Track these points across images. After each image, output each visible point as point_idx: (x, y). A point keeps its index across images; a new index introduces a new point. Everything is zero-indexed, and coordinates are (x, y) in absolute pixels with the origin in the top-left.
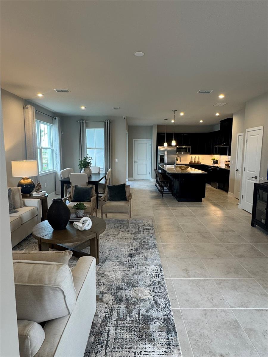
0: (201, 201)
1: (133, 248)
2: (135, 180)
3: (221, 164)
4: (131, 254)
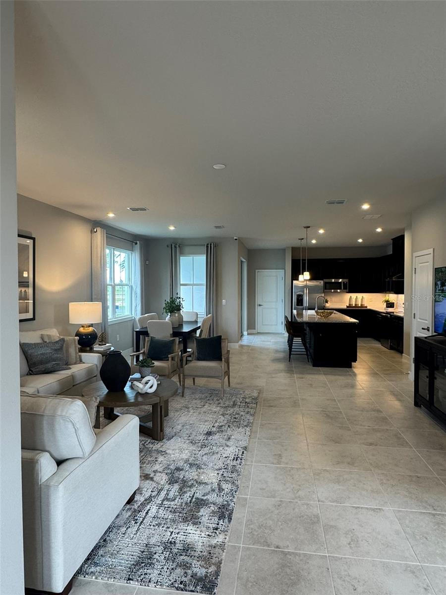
0: (350, 367)
1: (217, 424)
2: (259, 333)
3: (399, 308)
4: (210, 432)
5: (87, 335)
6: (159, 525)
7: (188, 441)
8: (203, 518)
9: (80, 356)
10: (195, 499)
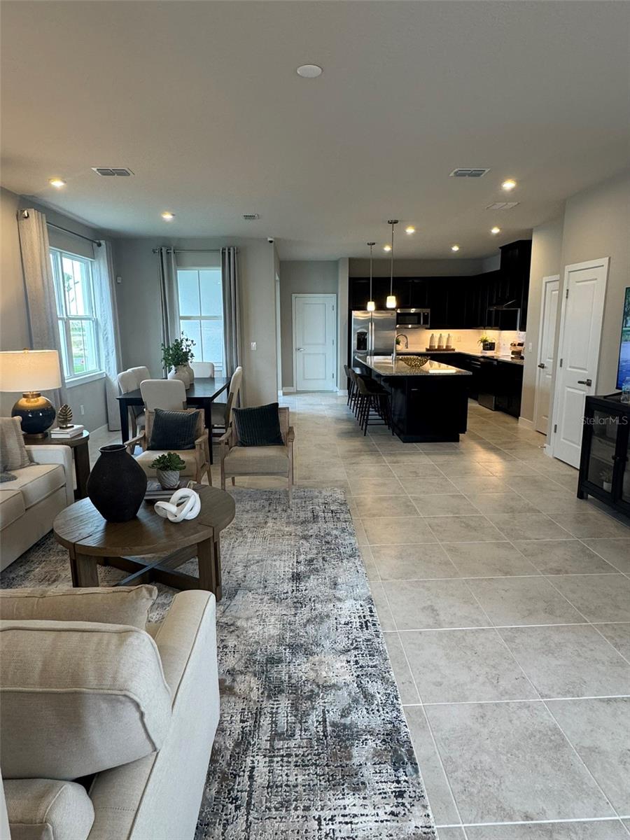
0: (457, 440)
1: (302, 558)
2: (298, 392)
3: (501, 350)
4: (298, 574)
5: (35, 411)
6: (285, 804)
7: (266, 598)
8: (364, 770)
9: (29, 453)
10: (331, 726)
